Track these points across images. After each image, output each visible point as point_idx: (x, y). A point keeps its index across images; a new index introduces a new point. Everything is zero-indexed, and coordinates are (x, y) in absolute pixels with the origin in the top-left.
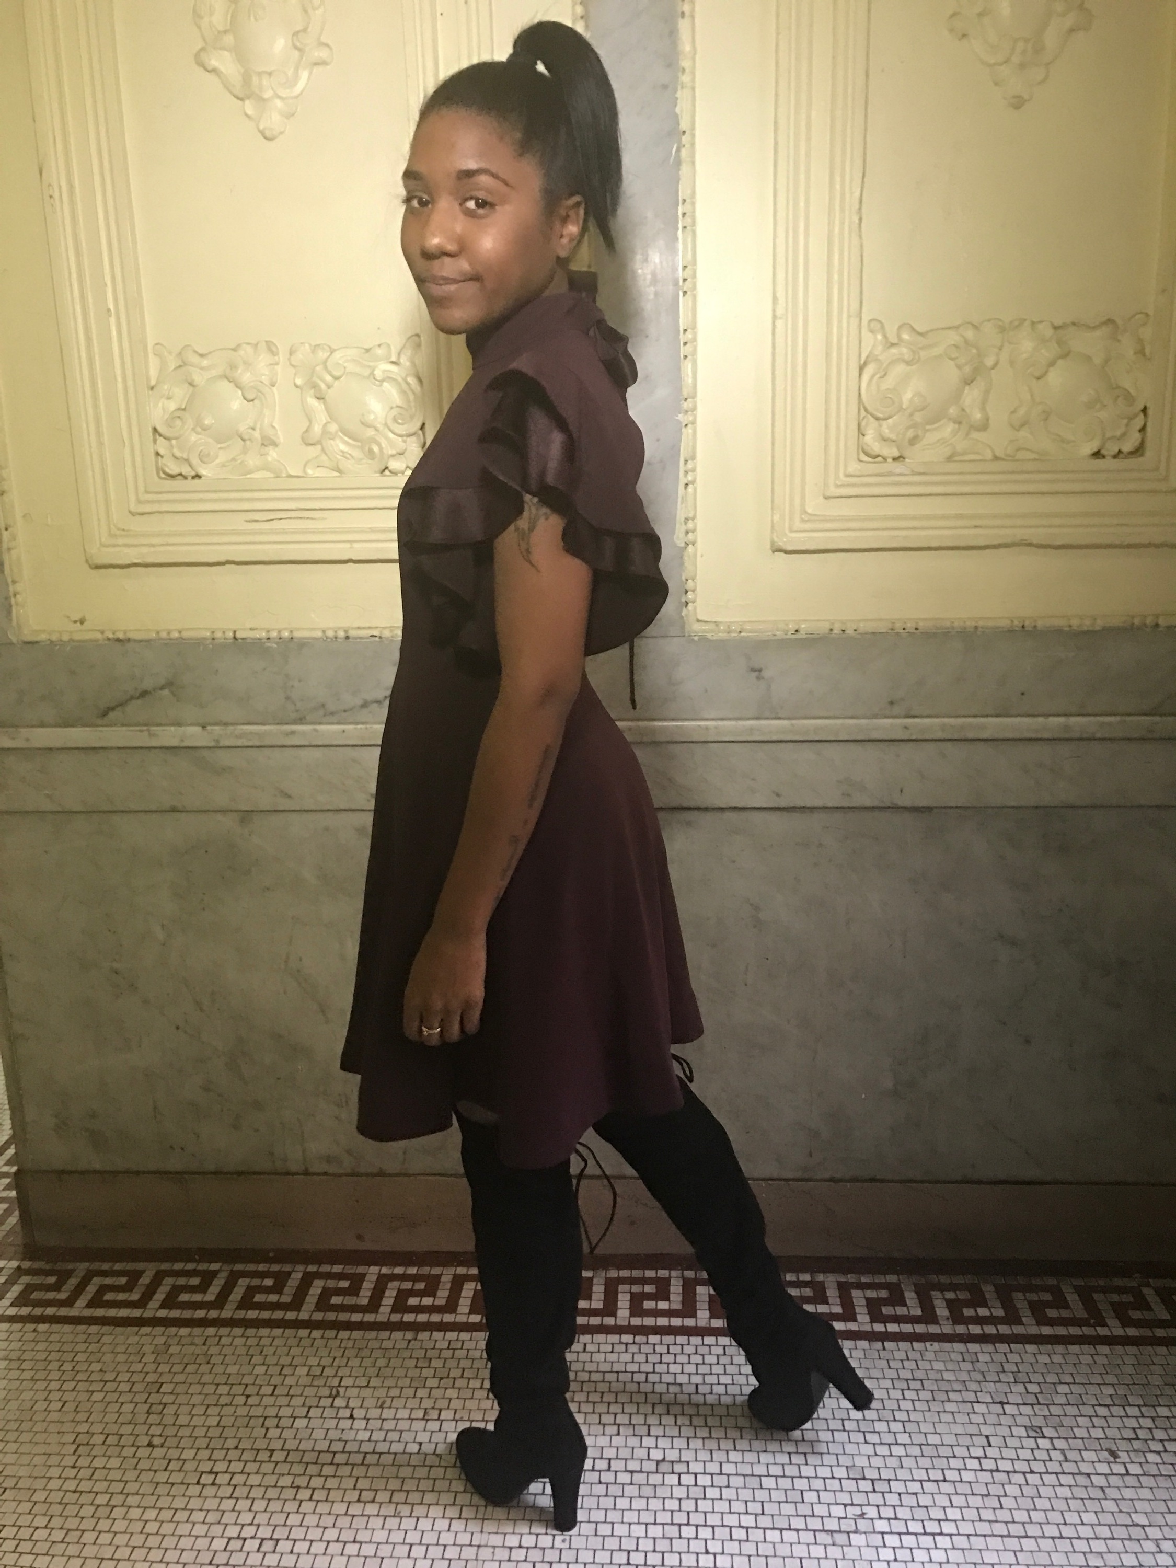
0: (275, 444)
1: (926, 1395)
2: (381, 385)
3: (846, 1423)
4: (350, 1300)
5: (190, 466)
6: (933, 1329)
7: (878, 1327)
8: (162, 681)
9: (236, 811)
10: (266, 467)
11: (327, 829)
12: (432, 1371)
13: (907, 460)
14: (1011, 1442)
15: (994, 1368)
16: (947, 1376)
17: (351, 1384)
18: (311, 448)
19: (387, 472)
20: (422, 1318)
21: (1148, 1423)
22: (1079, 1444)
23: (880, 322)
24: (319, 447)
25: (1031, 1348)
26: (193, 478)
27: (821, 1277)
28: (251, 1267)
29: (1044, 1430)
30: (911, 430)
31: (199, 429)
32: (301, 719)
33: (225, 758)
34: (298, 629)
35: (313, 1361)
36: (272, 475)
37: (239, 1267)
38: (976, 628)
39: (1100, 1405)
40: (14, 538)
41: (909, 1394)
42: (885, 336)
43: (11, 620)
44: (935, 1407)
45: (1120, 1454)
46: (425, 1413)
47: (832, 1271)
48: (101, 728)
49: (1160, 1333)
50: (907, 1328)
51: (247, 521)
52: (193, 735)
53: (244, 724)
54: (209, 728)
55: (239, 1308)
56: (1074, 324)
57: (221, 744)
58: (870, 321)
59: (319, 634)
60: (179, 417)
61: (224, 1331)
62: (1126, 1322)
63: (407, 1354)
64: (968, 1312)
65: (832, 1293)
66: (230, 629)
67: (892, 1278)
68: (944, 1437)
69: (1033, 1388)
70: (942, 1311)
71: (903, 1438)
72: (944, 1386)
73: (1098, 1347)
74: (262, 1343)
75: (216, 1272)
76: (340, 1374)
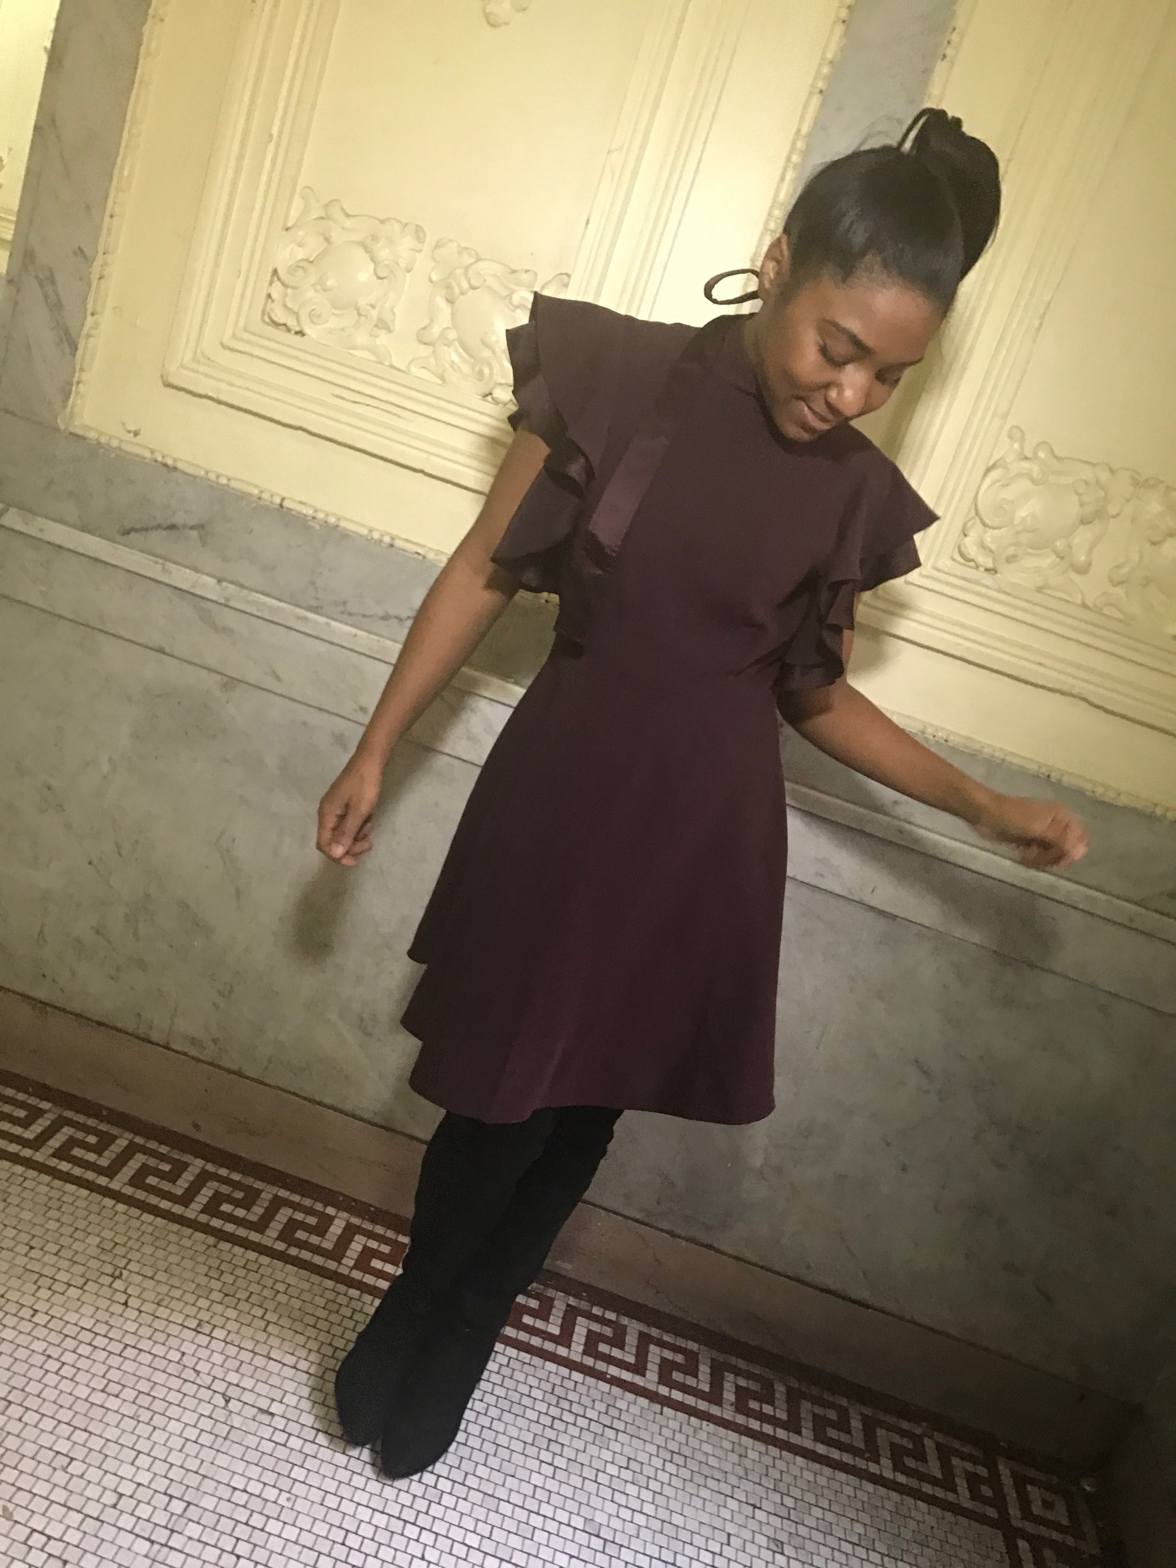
0: (389, 330)
1: (685, 1473)
2: (513, 311)
3: (600, 1474)
4: (165, 1186)
5: (298, 319)
6: (715, 1410)
7: (664, 1391)
8: (194, 522)
9: (221, 673)
10: (372, 350)
11: (304, 723)
12: (220, 1285)
13: (998, 575)
14: (750, 1548)
15: (760, 1469)
16: (713, 1461)
17: (137, 1270)
18: (422, 346)
19: (489, 398)
20: (230, 1228)
23: (1022, 431)
24: (431, 348)
25: (800, 1461)
26: (297, 333)
27: (625, 1321)
28: (81, 1118)
29: (785, 1546)
30: (1013, 548)
31: (319, 287)
32: (317, 608)
33: (228, 618)
34: (346, 519)
35: (108, 1234)
36: (374, 358)
37: (69, 1114)
39: (846, 1541)
40: (96, 326)
41: (670, 1468)
42: (1022, 448)
43: (66, 407)
44: (690, 1487)
46: (199, 1325)
47: (639, 1319)
48: (116, 545)
49: (927, 1489)
50: (690, 1400)
51: (334, 395)
52: (207, 586)
53: (257, 592)
54: (224, 584)
55: (54, 1155)
57: (231, 604)
58: (1013, 427)
59: (365, 532)
60: (303, 268)
61: (31, 1173)
62: (898, 1466)
63: (202, 1259)
64: (754, 1405)
65: (631, 1340)
66: (278, 495)
67: (692, 1346)
68: (689, 1521)
69: (789, 1502)
70: (729, 1396)
71: (649, 1509)
72: (706, 1470)
73: (864, 1482)
74: (64, 1199)
75: (45, 1112)
76: (129, 1256)
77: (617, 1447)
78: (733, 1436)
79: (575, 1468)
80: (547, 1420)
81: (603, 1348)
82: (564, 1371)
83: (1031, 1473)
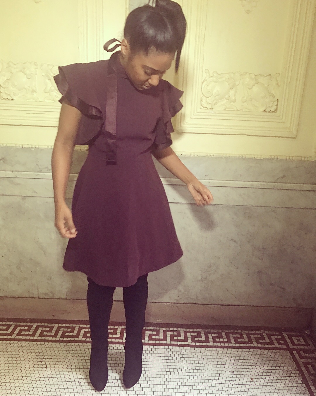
0: (35, 92)
1: (204, 362)
3: (182, 370)
4: (49, 334)
5: (10, 96)
6: (208, 344)
7: (194, 344)
8: (1, 158)
9: (21, 196)
10: (33, 98)
11: (47, 202)
12: (70, 354)
13: (213, 109)
14: (226, 375)
15: (223, 355)
16: (210, 357)
17: (47, 358)
18: (46, 94)
20: (69, 339)
21: (261, 371)
22: (243, 376)
23: (208, 70)
24: (49, 93)
25: (233, 350)
26: (11, 100)
27: (179, 329)
28: (22, 324)
29: (234, 372)
30: (215, 101)
31: (13, 86)
32: (40, 171)
33: (18, 181)
34: (40, 145)
35: (37, 351)
36: (35, 101)
37: (18, 324)
38: (230, 156)
39: (249, 366)
41: (200, 362)
42: (209, 74)
44: (207, 366)
45: (254, 379)
46: (67, 366)
47: (182, 328)
49: (267, 346)
50: (201, 344)
51: (27, 114)
52: (9, 174)
53: (24, 172)
54: (14, 172)
55: (17, 335)
56: (260, 75)
57: (17, 177)
58: (205, 69)
59: (46, 147)
60: (7, 82)
61: (12, 342)
62: (258, 343)
63: (64, 349)
64: (217, 340)
65: (182, 334)
66: (21, 144)
67: (198, 330)
68: (208, 374)
69: (233, 361)
70: (211, 339)
71: (197, 374)
72: (209, 360)
73: (250, 350)
74: (22, 346)
75: (11, 325)
76: (44, 355)
77: (185, 362)
78: (214, 349)
79: (175, 370)
80: (165, 361)
81: (175, 338)
82: (167, 347)
83: (292, 334)
